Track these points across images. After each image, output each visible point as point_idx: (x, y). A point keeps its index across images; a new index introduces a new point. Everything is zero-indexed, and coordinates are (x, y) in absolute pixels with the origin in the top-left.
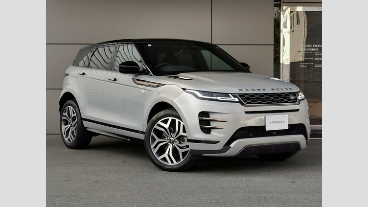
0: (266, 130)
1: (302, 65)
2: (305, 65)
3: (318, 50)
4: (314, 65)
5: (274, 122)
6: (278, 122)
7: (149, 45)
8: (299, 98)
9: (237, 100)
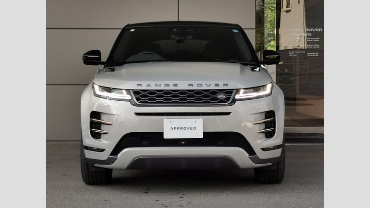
0: (165, 138)
1: (291, 54)
2: (295, 54)
3: (310, 35)
4: (306, 54)
5: (178, 128)
6: (185, 128)
7: (132, 30)
8: (237, 97)
9: (129, 97)
